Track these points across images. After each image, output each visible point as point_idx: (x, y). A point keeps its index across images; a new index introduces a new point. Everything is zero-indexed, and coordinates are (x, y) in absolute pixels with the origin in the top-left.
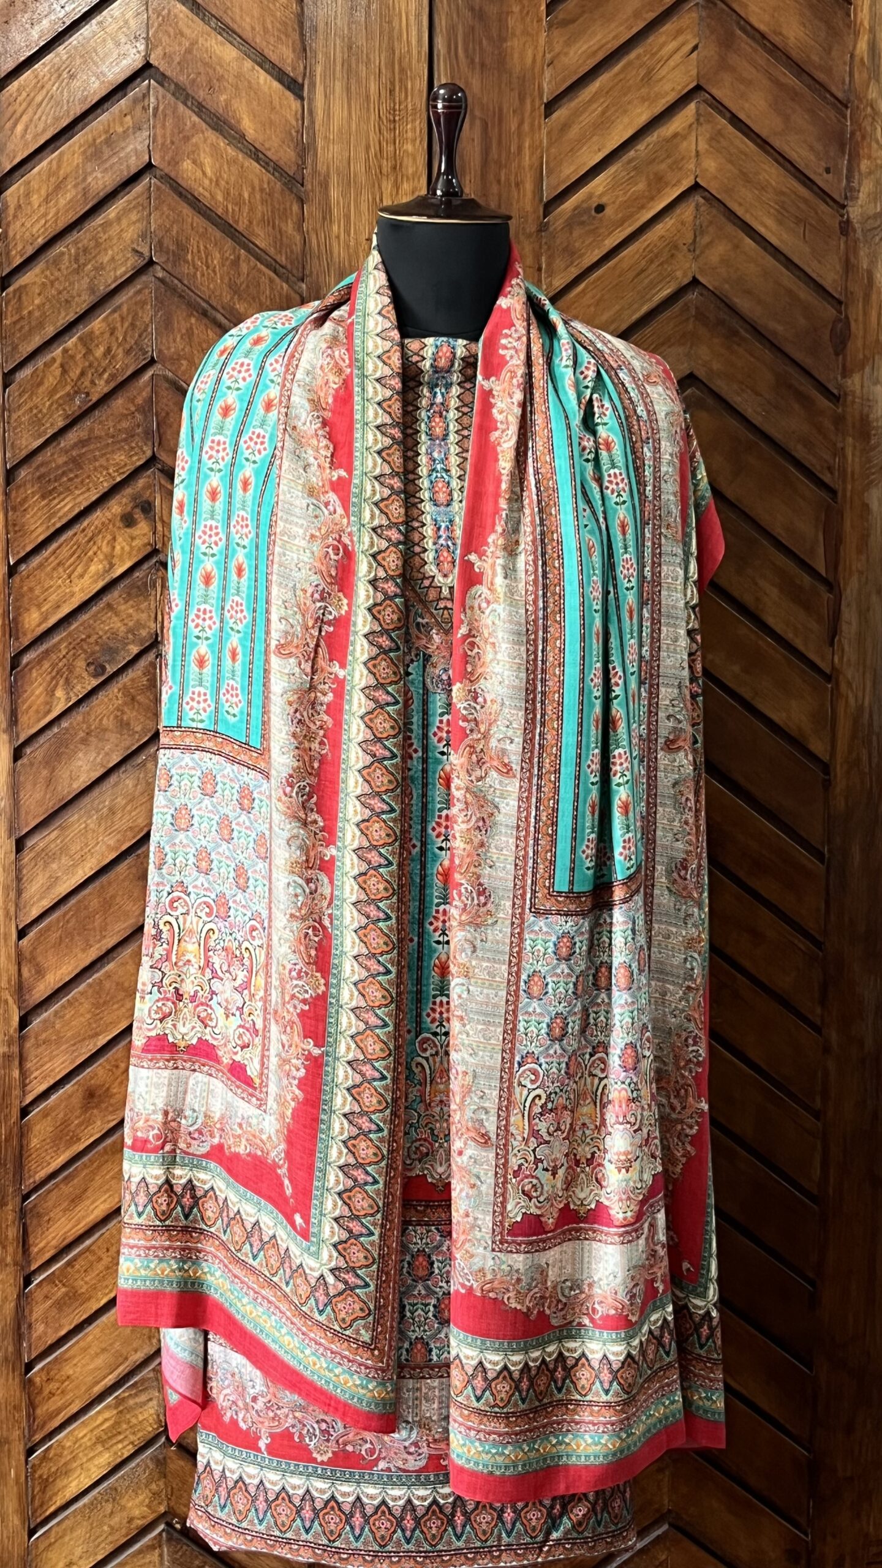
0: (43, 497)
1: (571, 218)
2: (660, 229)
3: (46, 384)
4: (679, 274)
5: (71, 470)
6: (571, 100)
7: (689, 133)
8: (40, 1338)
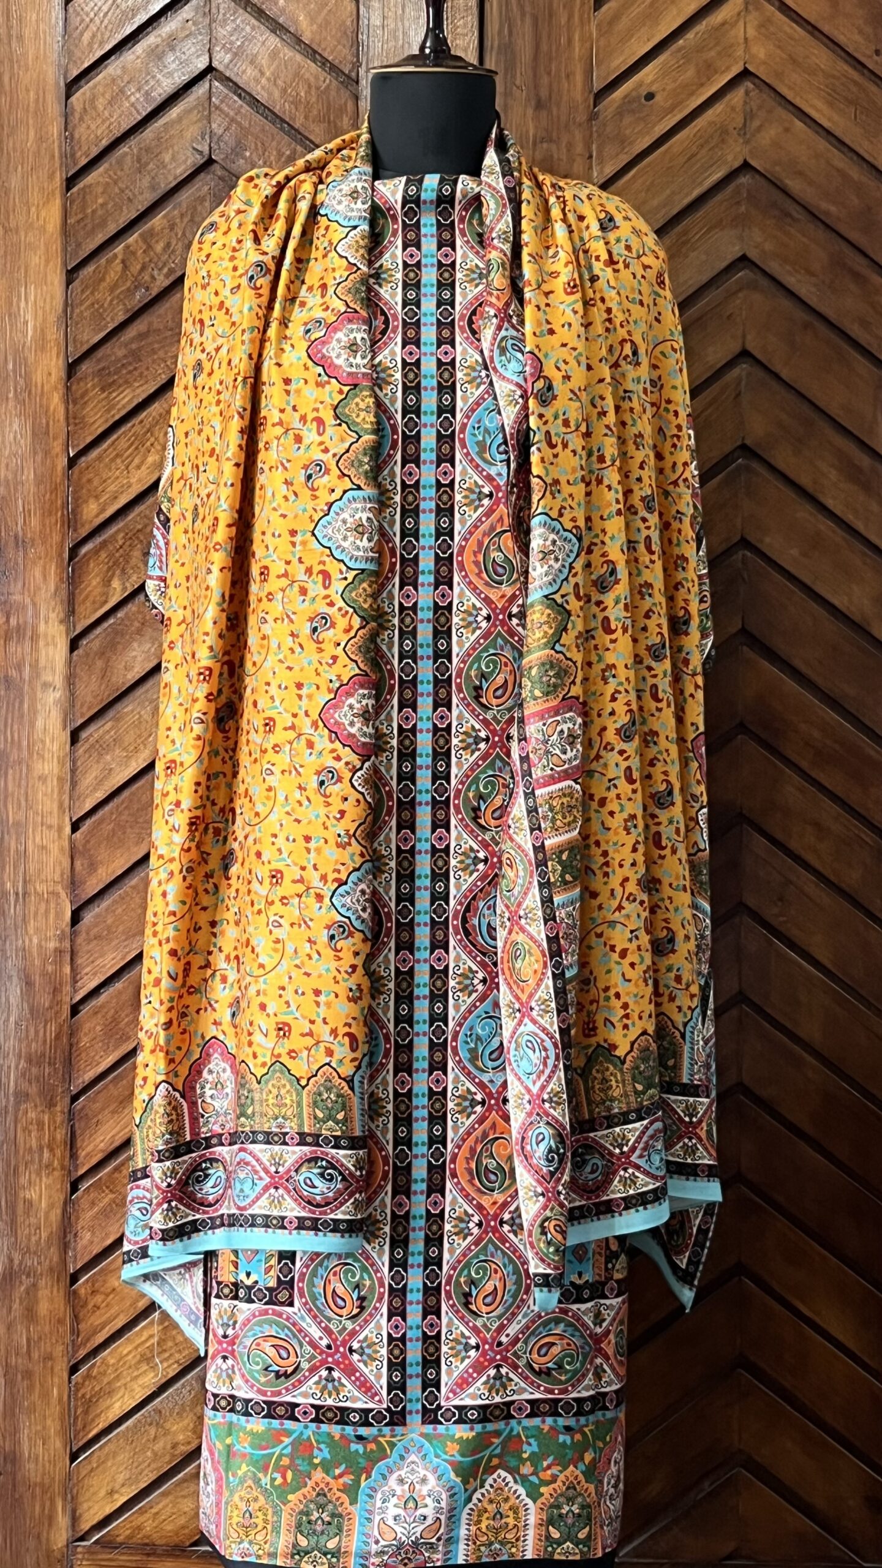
0: (103, 390)
1: (622, 105)
2: (710, 114)
3: (108, 280)
4: (730, 158)
5: (130, 364)
7: (737, 21)
8: (85, 1247)
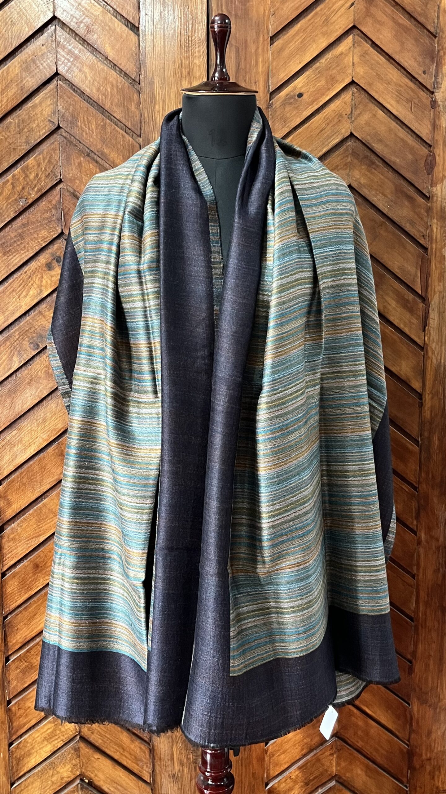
0: (4, 254)
1: (285, 100)
2: (333, 106)
3: (4, 194)
5: (18, 240)
6: (285, 34)
7: (349, 53)
8: (14, 688)
